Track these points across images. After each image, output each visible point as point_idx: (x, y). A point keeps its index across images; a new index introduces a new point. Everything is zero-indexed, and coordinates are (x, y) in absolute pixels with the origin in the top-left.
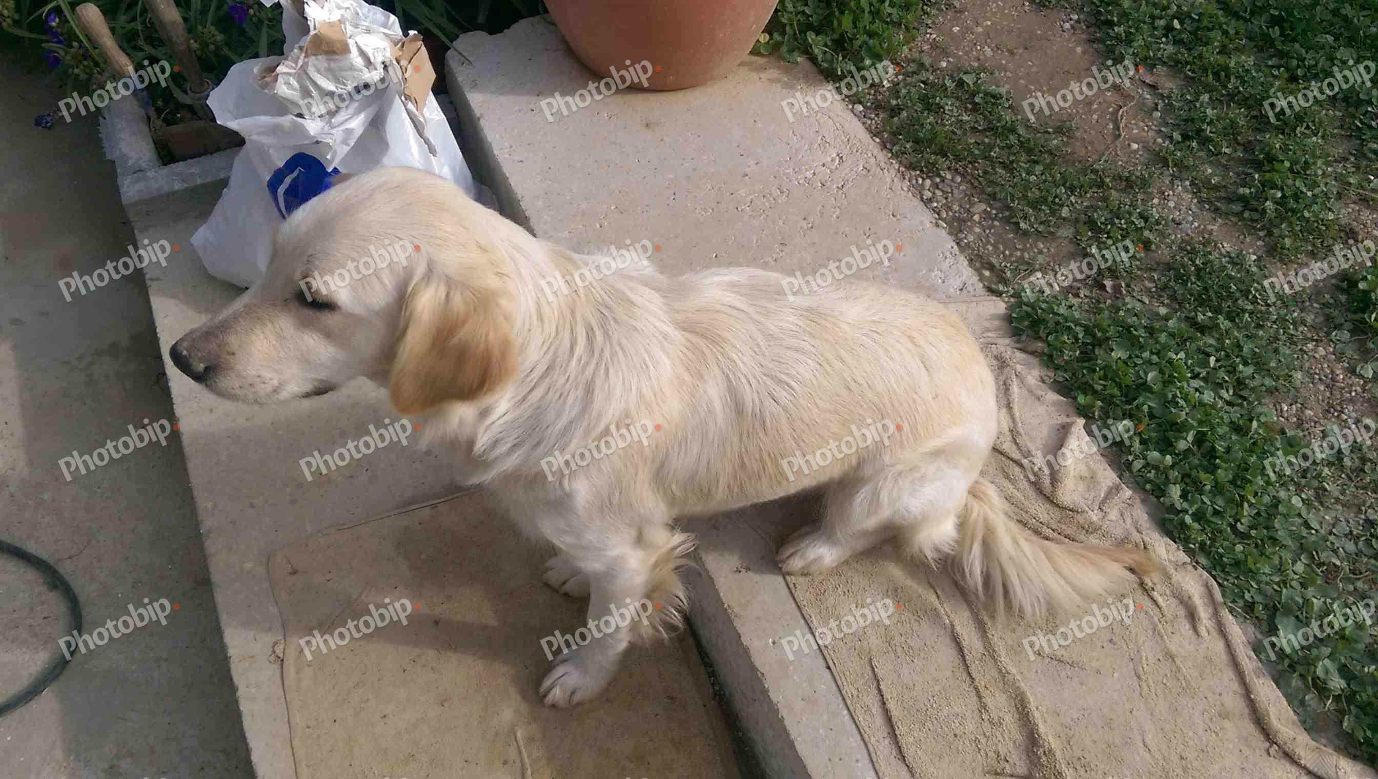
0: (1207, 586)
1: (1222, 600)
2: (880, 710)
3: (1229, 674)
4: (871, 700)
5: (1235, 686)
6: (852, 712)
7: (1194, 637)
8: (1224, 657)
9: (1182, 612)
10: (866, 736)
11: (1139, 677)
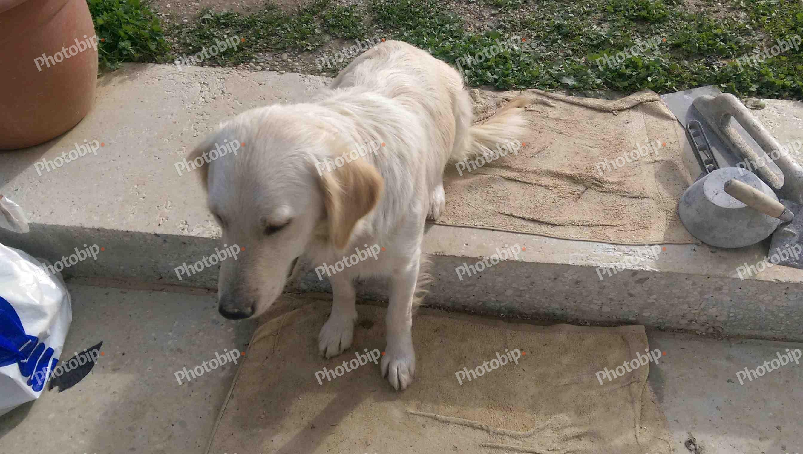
0: (534, 93)
1: (544, 92)
2: (526, 222)
3: (575, 108)
4: (519, 222)
5: (581, 109)
6: (521, 232)
7: (554, 109)
8: (568, 105)
9: (541, 106)
10: (536, 233)
11: (561, 133)
